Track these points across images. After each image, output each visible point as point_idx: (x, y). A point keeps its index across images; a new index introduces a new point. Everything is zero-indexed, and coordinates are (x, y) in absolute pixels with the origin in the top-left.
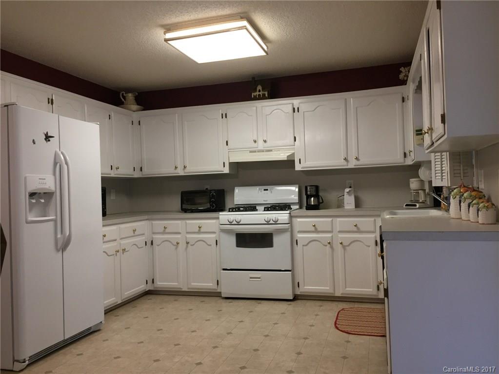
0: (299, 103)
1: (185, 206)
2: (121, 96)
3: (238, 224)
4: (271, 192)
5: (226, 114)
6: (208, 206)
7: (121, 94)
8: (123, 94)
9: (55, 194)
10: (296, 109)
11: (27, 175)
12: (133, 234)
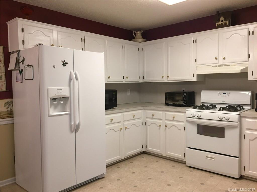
0: (254, 27)
1: (168, 102)
2: (133, 34)
3: (199, 118)
4: (229, 95)
5: (196, 40)
6: (181, 103)
7: (133, 32)
8: (135, 32)
9: (69, 98)
10: (251, 33)
11: (49, 88)
12: (133, 118)
